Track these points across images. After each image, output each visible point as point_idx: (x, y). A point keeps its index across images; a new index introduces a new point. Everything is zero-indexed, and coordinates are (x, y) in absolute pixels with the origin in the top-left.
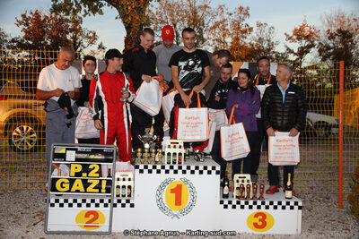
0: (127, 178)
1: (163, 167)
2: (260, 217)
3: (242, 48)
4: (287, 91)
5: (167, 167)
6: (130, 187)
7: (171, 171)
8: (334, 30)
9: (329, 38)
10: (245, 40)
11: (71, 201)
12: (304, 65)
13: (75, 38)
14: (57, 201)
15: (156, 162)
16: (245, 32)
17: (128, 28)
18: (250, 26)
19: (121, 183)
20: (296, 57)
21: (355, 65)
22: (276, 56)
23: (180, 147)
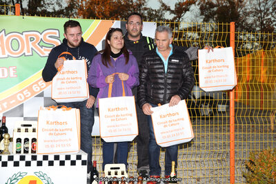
1: (11, 158)
4: (170, 59)
5: (17, 158)
7: (22, 163)
12: (183, 26)
15: (2, 152)
20: (173, 16)
21: (243, 28)
22: (149, 13)
23: (34, 130)
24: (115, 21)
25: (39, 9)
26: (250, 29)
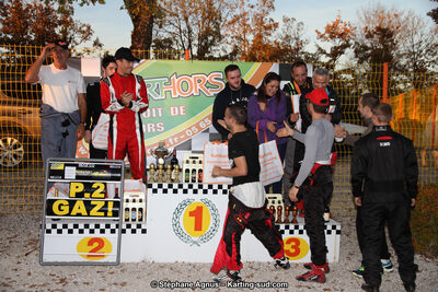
0: (137, 199)
1: (180, 186)
2: (293, 244)
3: (265, 47)
5: (186, 186)
6: (141, 210)
7: (190, 191)
8: (372, 27)
9: (367, 37)
10: (270, 38)
11: (70, 226)
12: (338, 68)
13: (64, 32)
14: (54, 226)
15: (172, 181)
16: (270, 28)
17: (136, 20)
18: (276, 21)
19: (131, 205)
20: (329, 58)
21: (396, 69)
22: (306, 57)
23: (200, 162)
24: (275, 64)
25: (207, 55)
26: (403, 70)
